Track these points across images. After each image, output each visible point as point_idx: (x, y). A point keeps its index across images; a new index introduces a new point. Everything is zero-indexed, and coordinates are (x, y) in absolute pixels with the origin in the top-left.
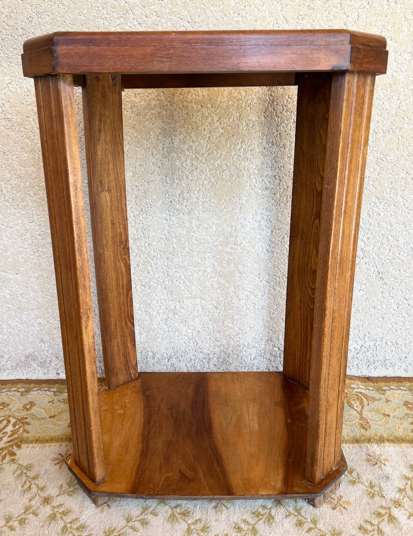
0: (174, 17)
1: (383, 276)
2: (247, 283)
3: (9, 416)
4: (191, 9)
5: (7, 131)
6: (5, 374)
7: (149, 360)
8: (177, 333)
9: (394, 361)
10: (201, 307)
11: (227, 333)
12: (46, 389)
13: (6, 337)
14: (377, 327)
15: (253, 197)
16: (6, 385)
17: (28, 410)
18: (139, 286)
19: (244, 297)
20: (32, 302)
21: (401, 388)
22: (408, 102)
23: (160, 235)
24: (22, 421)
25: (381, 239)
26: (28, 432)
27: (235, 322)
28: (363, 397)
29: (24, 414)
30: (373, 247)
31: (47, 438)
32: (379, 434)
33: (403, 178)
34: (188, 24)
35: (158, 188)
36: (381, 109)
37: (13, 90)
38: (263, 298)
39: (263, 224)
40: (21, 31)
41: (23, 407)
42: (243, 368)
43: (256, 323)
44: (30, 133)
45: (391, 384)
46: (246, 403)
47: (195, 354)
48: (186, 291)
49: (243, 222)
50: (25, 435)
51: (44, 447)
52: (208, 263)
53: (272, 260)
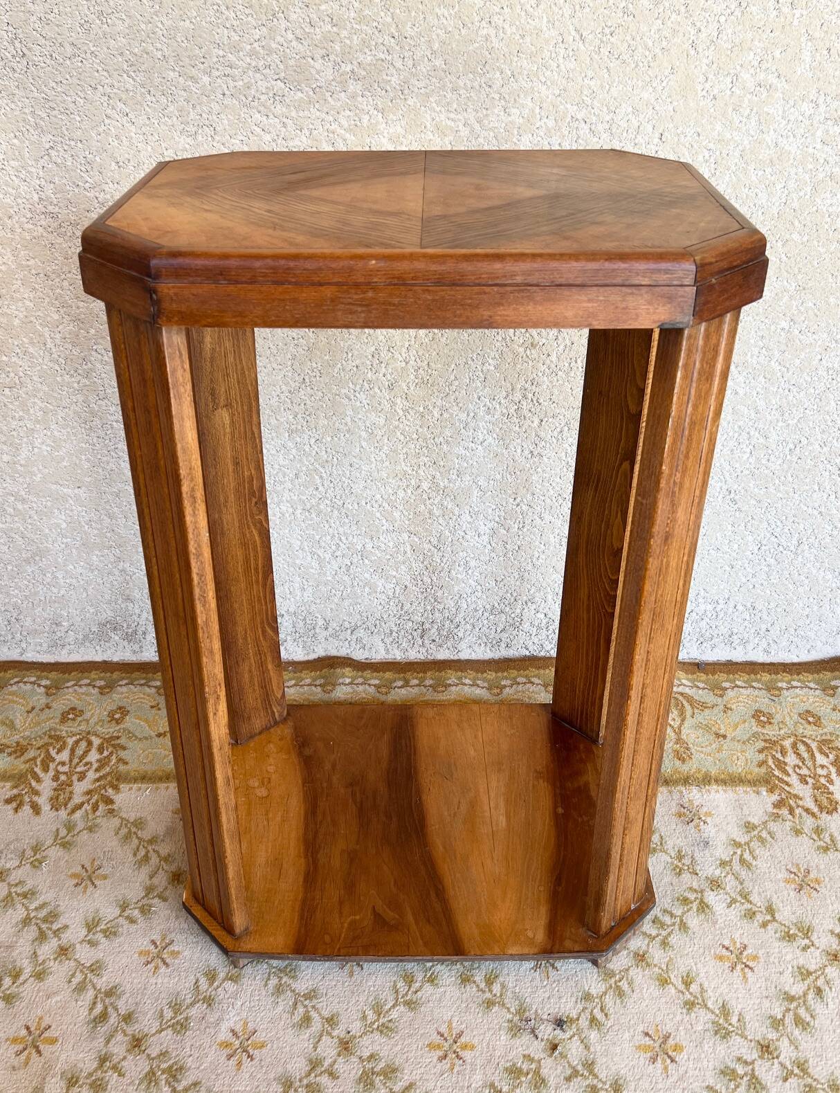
0: (365, 27)
1: (737, 497)
2: (494, 507)
4: (398, 11)
5: (50, 237)
6: (64, 652)
7: (317, 631)
8: (367, 589)
9: (746, 636)
10: (409, 548)
11: (456, 589)
12: (143, 682)
13: (62, 592)
14: (720, 582)
15: (509, 361)
16: (70, 673)
17: (118, 722)
18: (299, 511)
19: (488, 531)
20: (108, 535)
21: (754, 684)
22: (802, 194)
23: (337, 424)
24: (111, 743)
25: (736, 435)
26: (127, 763)
27: (470, 572)
28: (685, 703)
29: (112, 729)
30: (722, 448)
31: (160, 773)
32: (704, 770)
33: (783, 329)
34: (392, 40)
35: (333, 342)
36: (752, 206)
37: (59, 161)
38: (520, 533)
39: (524, 407)
40: (69, 50)
41: (108, 716)
42: (483, 645)
43: (506, 574)
45: (737, 676)
46: (484, 773)
47: (399, 622)
48: (384, 521)
49: (488, 403)
50: (122, 767)
51: (157, 789)
52: (423, 474)
53: (539, 470)
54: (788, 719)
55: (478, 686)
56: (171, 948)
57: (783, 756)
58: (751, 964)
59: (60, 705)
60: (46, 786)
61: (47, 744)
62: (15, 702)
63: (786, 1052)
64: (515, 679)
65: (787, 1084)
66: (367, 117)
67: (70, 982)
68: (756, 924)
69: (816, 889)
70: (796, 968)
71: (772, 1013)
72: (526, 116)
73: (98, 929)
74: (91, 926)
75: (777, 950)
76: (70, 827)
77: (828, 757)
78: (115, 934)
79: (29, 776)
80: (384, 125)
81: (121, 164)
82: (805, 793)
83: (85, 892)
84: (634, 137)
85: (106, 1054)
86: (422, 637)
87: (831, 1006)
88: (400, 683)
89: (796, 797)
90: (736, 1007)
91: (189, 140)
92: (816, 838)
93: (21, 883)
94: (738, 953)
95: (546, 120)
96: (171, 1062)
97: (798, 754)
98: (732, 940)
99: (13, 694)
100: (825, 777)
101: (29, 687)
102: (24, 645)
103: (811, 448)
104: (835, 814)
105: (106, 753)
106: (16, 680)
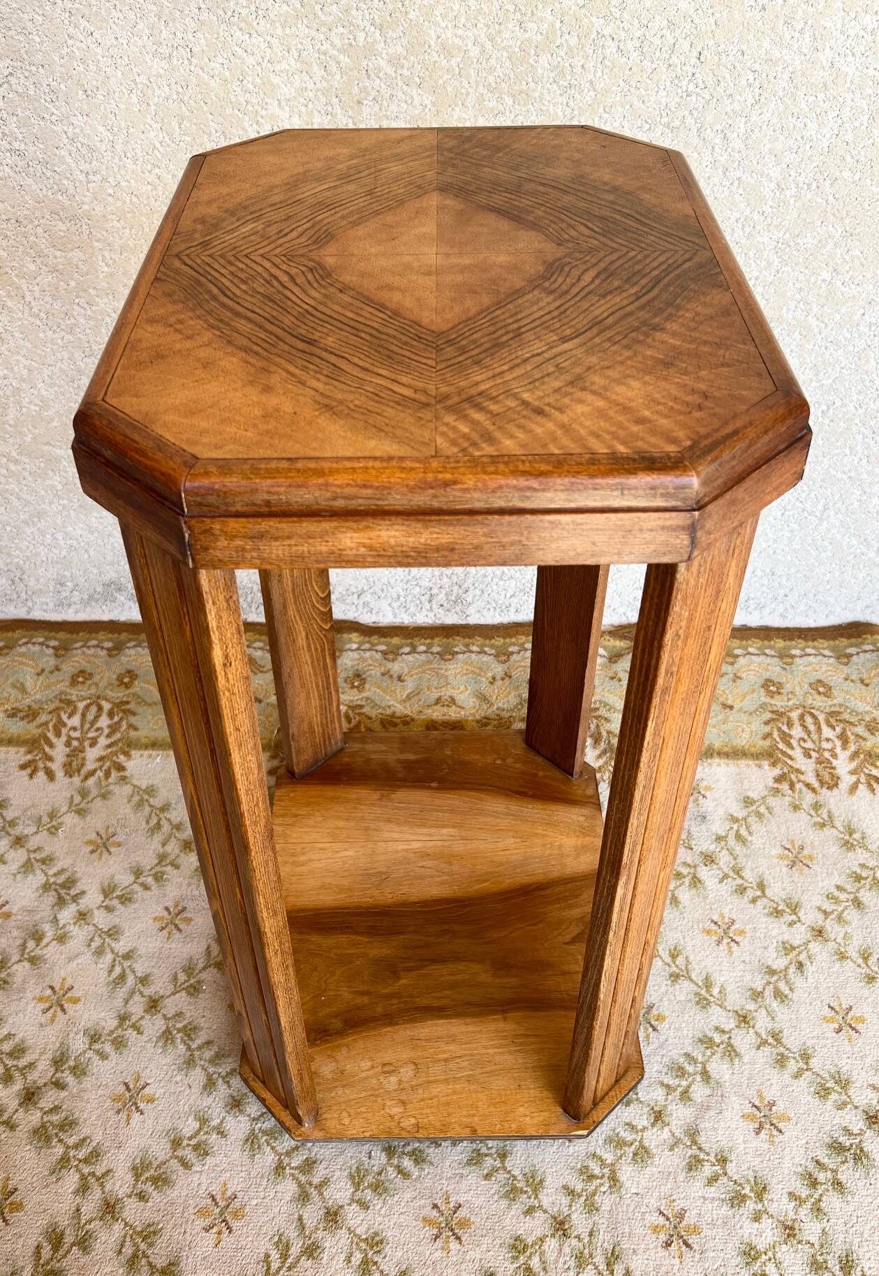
3: (99, 697)
5: (18, 178)
6: (71, 611)
13: (64, 553)
16: (78, 633)
17: (127, 686)
21: (767, 651)
24: (122, 708)
29: (120, 694)
41: (118, 679)
44: (65, 182)
45: (750, 642)
51: (168, 756)
54: (797, 689)
55: (485, 653)
56: (184, 915)
57: (789, 729)
58: (737, 938)
59: (69, 667)
60: (59, 752)
61: (57, 709)
62: (24, 664)
63: (762, 1023)
64: (523, 644)
65: (760, 1051)
66: (362, 35)
67: (89, 945)
68: (746, 899)
69: (808, 866)
70: (780, 944)
71: (754, 986)
72: (544, 32)
73: (114, 895)
74: (107, 892)
75: (764, 926)
76: (84, 793)
77: (834, 729)
78: (130, 900)
79: (42, 742)
80: (382, 45)
81: (89, 92)
82: (807, 767)
83: (100, 858)
84: (668, 56)
85: (125, 1013)
86: (430, 601)
87: (810, 980)
88: (407, 650)
89: (798, 771)
90: (718, 979)
91: (163, 64)
92: (813, 814)
93: (39, 849)
94: (725, 927)
95: (567, 36)
96: (185, 1022)
97: (805, 727)
98: (722, 916)
99: (23, 655)
100: (830, 750)
101: (37, 648)
102: (30, 604)
103: (845, 410)
104: (835, 791)
105: (116, 719)
106: (24, 640)
